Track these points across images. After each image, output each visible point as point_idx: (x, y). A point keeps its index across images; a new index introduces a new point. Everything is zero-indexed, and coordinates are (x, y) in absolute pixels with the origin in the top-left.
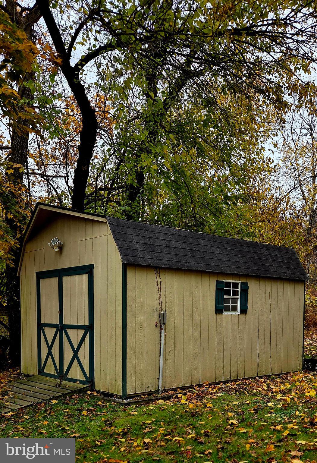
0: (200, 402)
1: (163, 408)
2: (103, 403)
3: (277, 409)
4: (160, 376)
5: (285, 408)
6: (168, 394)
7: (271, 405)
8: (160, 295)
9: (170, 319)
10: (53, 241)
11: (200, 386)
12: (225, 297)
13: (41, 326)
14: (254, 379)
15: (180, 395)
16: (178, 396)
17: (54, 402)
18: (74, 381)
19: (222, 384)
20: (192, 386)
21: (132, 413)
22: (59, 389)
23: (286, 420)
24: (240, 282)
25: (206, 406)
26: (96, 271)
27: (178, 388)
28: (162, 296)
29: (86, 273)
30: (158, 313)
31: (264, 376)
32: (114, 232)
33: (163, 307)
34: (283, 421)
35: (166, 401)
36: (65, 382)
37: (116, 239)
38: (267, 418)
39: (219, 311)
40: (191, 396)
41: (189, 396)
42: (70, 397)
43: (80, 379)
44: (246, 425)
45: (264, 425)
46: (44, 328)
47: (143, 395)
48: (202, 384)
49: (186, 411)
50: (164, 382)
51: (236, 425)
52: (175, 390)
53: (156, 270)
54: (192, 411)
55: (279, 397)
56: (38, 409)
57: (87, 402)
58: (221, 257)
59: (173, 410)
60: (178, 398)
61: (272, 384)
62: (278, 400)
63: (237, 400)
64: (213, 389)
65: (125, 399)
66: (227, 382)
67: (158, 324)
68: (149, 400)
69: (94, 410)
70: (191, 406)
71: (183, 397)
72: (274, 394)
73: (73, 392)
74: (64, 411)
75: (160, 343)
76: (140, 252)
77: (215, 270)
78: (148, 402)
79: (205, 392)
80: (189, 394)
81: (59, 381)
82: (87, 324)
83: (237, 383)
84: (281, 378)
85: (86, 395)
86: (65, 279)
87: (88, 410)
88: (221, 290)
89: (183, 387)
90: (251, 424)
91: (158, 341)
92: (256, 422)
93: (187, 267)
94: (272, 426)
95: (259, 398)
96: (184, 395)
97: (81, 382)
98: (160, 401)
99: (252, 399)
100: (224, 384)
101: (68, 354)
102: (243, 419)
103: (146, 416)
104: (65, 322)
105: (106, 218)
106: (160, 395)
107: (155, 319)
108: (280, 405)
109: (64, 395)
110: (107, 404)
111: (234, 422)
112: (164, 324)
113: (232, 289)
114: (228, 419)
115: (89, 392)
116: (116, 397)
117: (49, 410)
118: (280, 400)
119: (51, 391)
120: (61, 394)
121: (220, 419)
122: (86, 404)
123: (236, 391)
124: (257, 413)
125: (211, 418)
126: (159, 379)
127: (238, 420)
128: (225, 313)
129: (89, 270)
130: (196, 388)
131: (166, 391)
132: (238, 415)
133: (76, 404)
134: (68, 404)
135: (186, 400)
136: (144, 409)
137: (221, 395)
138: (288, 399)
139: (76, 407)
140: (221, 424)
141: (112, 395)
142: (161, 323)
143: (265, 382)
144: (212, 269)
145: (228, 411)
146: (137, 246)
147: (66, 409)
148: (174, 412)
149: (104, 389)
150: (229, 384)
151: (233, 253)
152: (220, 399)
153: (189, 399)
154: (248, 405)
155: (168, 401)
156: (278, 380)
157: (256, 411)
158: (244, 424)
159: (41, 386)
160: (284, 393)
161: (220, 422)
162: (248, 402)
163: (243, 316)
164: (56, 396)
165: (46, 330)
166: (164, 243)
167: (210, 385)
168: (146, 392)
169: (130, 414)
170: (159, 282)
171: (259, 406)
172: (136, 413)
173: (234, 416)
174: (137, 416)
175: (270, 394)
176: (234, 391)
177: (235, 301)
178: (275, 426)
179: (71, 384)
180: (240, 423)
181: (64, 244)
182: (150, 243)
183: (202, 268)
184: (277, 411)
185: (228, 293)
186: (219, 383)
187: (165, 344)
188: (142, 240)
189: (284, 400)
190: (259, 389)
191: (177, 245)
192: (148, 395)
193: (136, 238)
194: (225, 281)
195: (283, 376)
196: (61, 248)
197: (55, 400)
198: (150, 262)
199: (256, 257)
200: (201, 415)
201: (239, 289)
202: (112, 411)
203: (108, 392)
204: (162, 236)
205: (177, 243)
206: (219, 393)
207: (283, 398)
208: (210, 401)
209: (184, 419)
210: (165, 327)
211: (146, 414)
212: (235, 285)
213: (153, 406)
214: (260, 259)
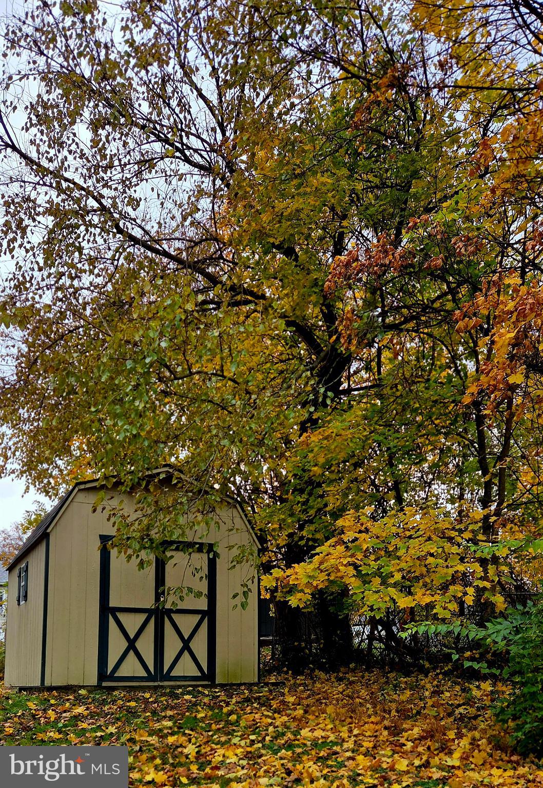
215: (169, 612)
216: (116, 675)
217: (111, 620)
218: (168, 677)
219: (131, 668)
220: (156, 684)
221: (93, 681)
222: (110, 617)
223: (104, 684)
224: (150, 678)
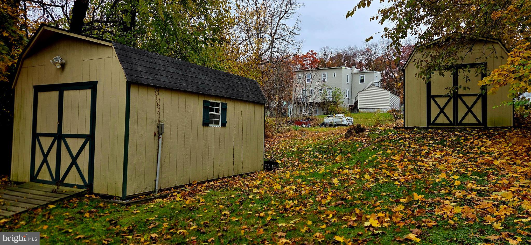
0: (194, 198)
1: (163, 205)
2: (104, 204)
3: (256, 201)
4: (157, 178)
5: (262, 199)
6: (164, 193)
7: (250, 197)
8: (159, 109)
9: (166, 130)
10: (55, 59)
11: (190, 185)
12: (210, 113)
13: (36, 136)
14: (231, 178)
15: (174, 194)
16: (173, 195)
17: (51, 206)
18: (72, 186)
19: (207, 183)
20: (183, 186)
21: (135, 212)
22: (55, 194)
23: (265, 208)
24: (221, 102)
25: (199, 201)
26: (99, 87)
27: (172, 188)
28: (161, 111)
29: (89, 89)
30: (156, 124)
31: (237, 175)
32: (119, 55)
33: (161, 119)
34: (263, 209)
35: (163, 199)
36: (61, 188)
37: (121, 61)
38: (251, 207)
39: (205, 124)
40: (185, 194)
41: (183, 194)
42: (69, 201)
43: (77, 183)
44: (236, 215)
45: (250, 214)
46: (39, 137)
47: (141, 195)
48: (192, 184)
49: (184, 206)
50: (160, 183)
51: (228, 215)
52: (169, 189)
53: (156, 89)
54: (189, 206)
55: (255, 190)
56: (35, 214)
57: (87, 205)
58: (207, 82)
59: (173, 206)
60: (173, 196)
61: (246, 181)
62: (255, 193)
63: (223, 195)
64: (201, 187)
65: (124, 200)
66: (211, 181)
67: (157, 134)
68: (148, 199)
69: (96, 212)
70: (187, 202)
71: (178, 195)
72: (250, 189)
73: (71, 197)
74: (65, 214)
75: (158, 150)
76: (142, 74)
77: (203, 92)
78: (147, 201)
79: (195, 190)
80: (182, 192)
81: (56, 187)
82: (88, 133)
83: (218, 182)
84: (250, 176)
85: (85, 198)
86: (66, 93)
87: (90, 212)
88: (207, 108)
89: (176, 186)
90: (240, 213)
91: (156, 148)
92: (244, 212)
93: (181, 88)
94: (256, 214)
95: (240, 192)
96: (178, 193)
97: (79, 187)
98: (158, 200)
99: (235, 193)
100: (208, 182)
101: (66, 161)
102: (233, 210)
103: (148, 214)
104: (64, 132)
105: (112, 43)
106: (157, 194)
107: (154, 129)
108: (257, 197)
109: (62, 200)
110: (108, 205)
111: (227, 212)
112: (162, 134)
113: (215, 107)
114: (220, 211)
115: (87, 196)
116: (116, 199)
117: (47, 215)
118: (257, 193)
119: (47, 196)
120: (58, 199)
121: (214, 211)
122: (86, 207)
123: (220, 188)
124: (242, 204)
125: (206, 211)
126: (155, 180)
127: (229, 211)
128: (210, 125)
129: (93, 86)
130: (187, 187)
131: (161, 190)
132: (228, 207)
133: (75, 207)
134: (66, 207)
135: (181, 198)
136: (146, 207)
137: (209, 191)
138: (263, 191)
139: (76, 210)
140: (216, 215)
141: (111, 197)
142: (159, 132)
143: (239, 180)
144: (200, 91)
145: (219, 204)
146: (140, 68)
147: (66, 213)
148: (173, 208)
149: (103, 191)
150: (212, 183)
151: (216, 80)
152: (209, 195)
153: (183, 196)
154: (233, 198)
155: (165, 199)
156: (249, 178)
157: (241, 203)
158: (234, 214)
159: (34, 192)
160: (258, 187)
161: (215, 214)
162: (233, 196)
163: (223, 128)
164: (53, 200)
165: (42, 139)
166: (162, 68)
167: (197, 184)
168: (144, 193)
169: (133, 213)
170: (158, 99)
171: (242, 198)
172: (138, 211)
173: (225, 208)
174: (140, 214)
175: (248, 189)
176: (219, 188)
177: (217, 117)
178: (259, 214)
179: (68, 189)
180: (231, 213)
181: (66, 62)
182: (150, 67)
183: (193, 89)
184: (257, 202)
185: (212, 110)
186: (204, 182)
187: (162, 151)
188: (144, 64)
189: (259, 192)
190: (238, 185)
191: (173, 70)
192: (146, 195)
193: (139, 62)
194: (210, 101)
195: (252, 174)
196: (63, 66)
197: (52, 204)
198: (151, 82)
199: (232, 84)
200: (197, 209)
201: (221, 108)
202: (114, 211)
203: (108, 195)
204: (160, 62)
205: (173, 68)
206: (207, 190)
207: (258, 191)
208: (201, 197)
209: (184, 213)
210: (163, 137)
211: (148, 211)
212: (218, 105)
213: (152, 205)
214: (235, 86)
215: (460, 96)
216: (435, 123)
217: (432, 101)
218: (460, 124)
219: (442, 120)
220: (455, 127)
221: (425, 125)
222: (432, 99)
223: (430, 126)
224: (451, 124)
